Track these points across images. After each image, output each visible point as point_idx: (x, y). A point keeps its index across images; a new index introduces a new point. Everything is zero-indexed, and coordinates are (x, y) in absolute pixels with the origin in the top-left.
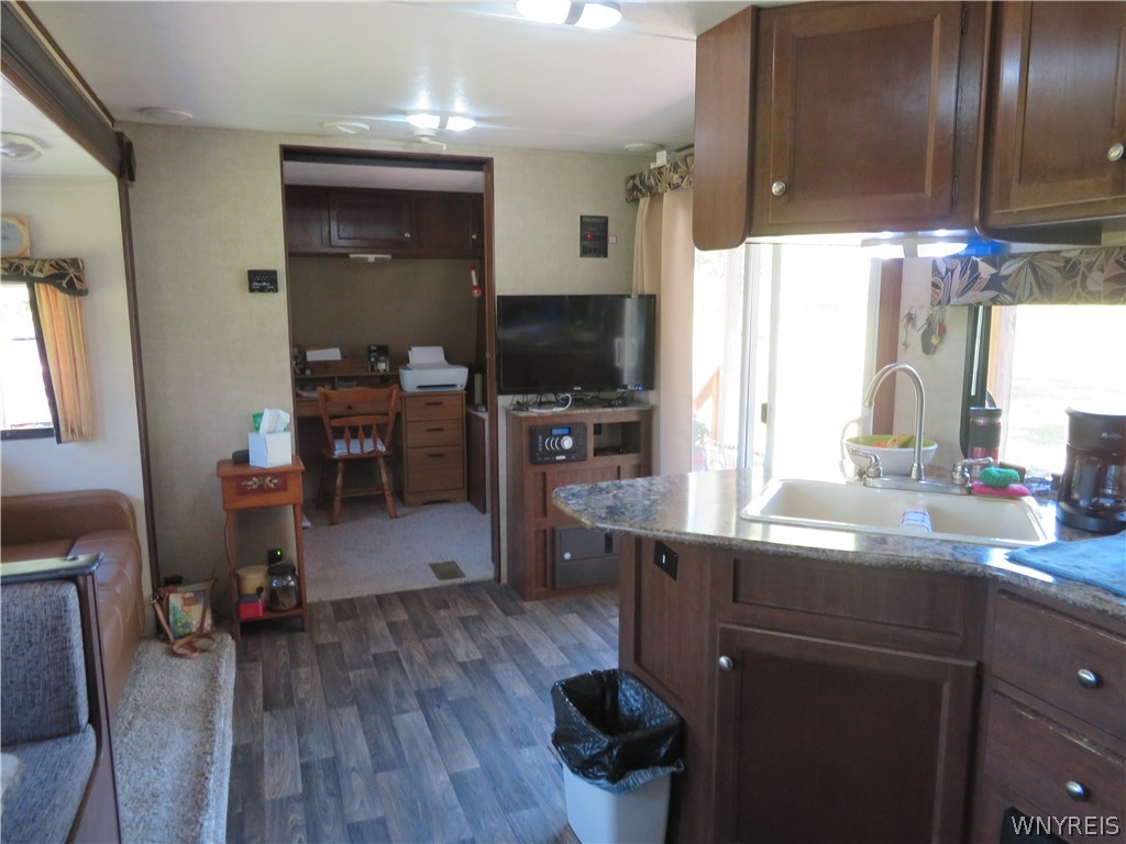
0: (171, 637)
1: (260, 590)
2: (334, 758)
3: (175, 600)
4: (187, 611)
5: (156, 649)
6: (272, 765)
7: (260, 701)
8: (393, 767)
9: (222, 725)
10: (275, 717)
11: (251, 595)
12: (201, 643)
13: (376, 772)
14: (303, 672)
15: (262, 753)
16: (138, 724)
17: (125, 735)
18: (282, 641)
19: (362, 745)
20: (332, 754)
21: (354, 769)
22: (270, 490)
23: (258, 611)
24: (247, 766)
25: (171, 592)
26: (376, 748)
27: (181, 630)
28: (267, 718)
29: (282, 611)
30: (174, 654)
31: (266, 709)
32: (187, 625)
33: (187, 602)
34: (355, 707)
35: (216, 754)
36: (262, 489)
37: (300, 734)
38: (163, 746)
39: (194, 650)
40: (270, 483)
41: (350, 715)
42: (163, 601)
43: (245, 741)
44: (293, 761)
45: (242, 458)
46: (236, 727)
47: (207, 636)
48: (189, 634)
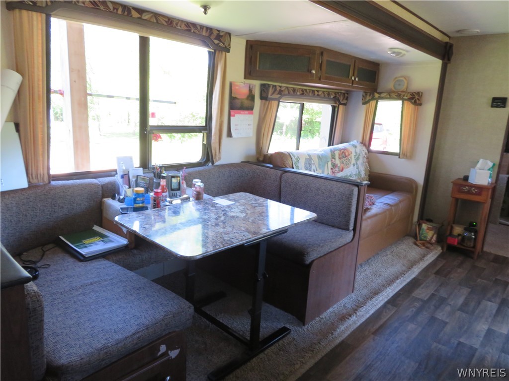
0: (418, 239)
1: (459, 235)
2: (446, 298)
3: (424, 226)
4: (428, 232)
5: (411, 241)
6: (422, 288)
7: (435, 271)
8: (467, 313)
9: (415, 270)
10: (436, 277)
11: (454, 235)
12: (429, 245)
13: (458, 310)
14: (459, 270)
15: (422, 284)
16: (389, 256)
17: (383, 257)
18: (461, 258)
19: (461, 301)
20: (446, 297)
21: (450, 305)
22: (473, 194)
23: (455, 243)
24: (414, 284)
25: (424, 223)
26: (466, 304)
27: (423, 238)
28: (433, 276)
29: (464, 246)
30: (416, 244)
31: (435, 274)
32: (426, 237)
33: (428, 229)
34: (470, 290)
35: (406, 275)
36: (469, 192)
37: (441, 286)
38: (392, 265)
39: (424, 246)
40: (474, 190)
41: (465, 291)
42: (420, 225)
43: (420, 278)
44: (431, 290)
45: (466, 178)
46: (420, 273)
47: (431, 244)
48: (425, 240)
